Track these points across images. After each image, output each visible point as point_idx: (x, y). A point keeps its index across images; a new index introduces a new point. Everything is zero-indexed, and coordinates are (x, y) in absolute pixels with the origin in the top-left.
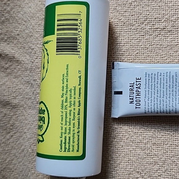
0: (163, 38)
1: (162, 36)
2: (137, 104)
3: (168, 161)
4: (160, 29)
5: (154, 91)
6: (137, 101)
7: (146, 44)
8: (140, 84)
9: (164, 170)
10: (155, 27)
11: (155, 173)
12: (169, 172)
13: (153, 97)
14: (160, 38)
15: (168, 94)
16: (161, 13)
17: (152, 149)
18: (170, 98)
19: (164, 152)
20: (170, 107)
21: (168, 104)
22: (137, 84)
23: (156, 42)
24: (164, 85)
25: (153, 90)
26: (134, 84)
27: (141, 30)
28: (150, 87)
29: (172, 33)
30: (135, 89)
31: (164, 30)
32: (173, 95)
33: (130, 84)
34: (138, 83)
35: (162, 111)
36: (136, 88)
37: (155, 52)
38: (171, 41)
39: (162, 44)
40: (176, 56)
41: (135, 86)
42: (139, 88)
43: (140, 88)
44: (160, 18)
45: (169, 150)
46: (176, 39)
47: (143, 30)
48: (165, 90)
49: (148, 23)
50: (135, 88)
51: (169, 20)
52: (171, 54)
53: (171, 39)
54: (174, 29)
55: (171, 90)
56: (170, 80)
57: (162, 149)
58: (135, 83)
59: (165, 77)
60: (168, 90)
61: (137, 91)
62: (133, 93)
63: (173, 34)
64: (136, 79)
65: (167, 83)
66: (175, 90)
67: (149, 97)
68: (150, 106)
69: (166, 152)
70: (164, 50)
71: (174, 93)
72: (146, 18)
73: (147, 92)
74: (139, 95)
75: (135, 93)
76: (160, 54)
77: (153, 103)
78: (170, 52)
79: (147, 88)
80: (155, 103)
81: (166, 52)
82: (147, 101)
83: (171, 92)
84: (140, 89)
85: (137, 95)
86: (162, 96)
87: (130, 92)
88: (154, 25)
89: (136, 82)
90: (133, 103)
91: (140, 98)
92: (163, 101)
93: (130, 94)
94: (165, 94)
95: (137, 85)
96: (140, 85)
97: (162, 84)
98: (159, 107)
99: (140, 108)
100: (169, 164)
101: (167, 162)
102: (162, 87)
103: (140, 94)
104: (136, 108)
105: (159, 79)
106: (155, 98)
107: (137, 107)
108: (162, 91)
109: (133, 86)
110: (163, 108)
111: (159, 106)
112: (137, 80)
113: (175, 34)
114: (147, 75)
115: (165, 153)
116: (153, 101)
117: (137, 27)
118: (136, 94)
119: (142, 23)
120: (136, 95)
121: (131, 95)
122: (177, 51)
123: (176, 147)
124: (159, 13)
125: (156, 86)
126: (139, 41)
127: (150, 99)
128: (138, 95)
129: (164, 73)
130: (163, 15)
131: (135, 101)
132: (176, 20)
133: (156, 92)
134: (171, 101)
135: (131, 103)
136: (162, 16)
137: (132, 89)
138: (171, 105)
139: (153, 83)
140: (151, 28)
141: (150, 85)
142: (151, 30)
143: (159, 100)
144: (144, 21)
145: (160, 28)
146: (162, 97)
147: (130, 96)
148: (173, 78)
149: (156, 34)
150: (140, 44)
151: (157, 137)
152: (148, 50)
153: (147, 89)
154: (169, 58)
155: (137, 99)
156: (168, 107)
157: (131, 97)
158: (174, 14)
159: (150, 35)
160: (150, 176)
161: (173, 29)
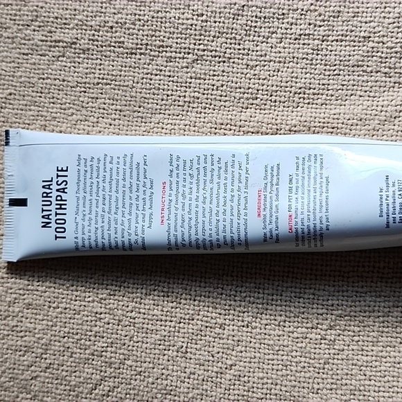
0: (69, 65)
1: (69, 60)
2: (58, 230)
3: (55, 346)
4: (65, 44)
5: (97, 198)
6: (58, 221)
7: (32, 75)
8: (65, 183)
9: (45, 366)
10: (53, 39)
11: (25, 372)
12: (54, 371)
13: (94, 213)
14: (64, 64)
15: (127, 206)
16: (69, 7)
17: (22, 317)
18: (130, 214)
19: (48, 325)
20: (130, 234)
21: (126, 229)
22: (58, 181)
23: (54, 72)
24: (117, 184)
25: (94, 195)
26: (51, 181)
27: (23, 41)
28: (88, 189)
29: (90, 56)
30: (55, 194)
31: (73, 46)
32: (138, 207)
33: (43, 181)
34: (61, 179)
35: (113, 243)
36: (58, 190)
37: (49, 96)
38: (86, 74)
39: (66, 78)
40: (94, 109)
41: (54, 187)
42: (64, 192)
43: (66, 190)
44: (66, 19)
45: (59, 320)
46: (98, 71)
47: (27, 42)
48: (120, 196)
49: (40, 27)
50: (54, 191)
51: (86, 25)
52: (84, 104)
53: (87, 69)
54: (96, 47)
55: (134, 195)
56: (131, 172)
57: (45, 317)
58: (55, 180)
59: (121, 166)
60: (127, 197)
61: (59, 198)
62: (49, 203)
63: (92, 59)
64: (58, 170)
65: (124, 180)
66: (141, 196)
67: (84, 213)
68: (87, 234)
69: (52, 326)
70: (69, 93)
71: (141, 203)
72: (36, 14)
73: (81, 202)
74: (63, 207)
75: (54, 202)
76: (59, 101)
77: (93, 225)
78: (81, 99)
79: (81, 191)
80: (99, 225)
81: (73, 98)
82: (80, 222)
83: (134, 201)
84: (66, 193)
85: (58, 207)
86: (113, 210)
87: (43, 201)
88: (52, 32)
89: (58, 176)
90: (50, 227)
91: (65, 214)
92: (116, 221)
93: (43, 205)
94: (120, 205)
95: (59, 183)
96: (66, 185)
97: (114, 182)
98: (106, 237)
99: (65, 238)
100: (56, 352)
101: (53, 347)
102: (114, 189)
103: (65, 205)
104: (56, 237)
105: (108, 170)
106: (99, 215)
107: (58, 235)
108: (114, 199)
109: (51, 187)
110: (116, 238)
111: (106, 233)
112: (60, 173)
113: (97, 59)
114: (82, 162)
115: (49, 328)
116: (93, 222)
117: (15, 34)
118: (57, 204)
119: (28, 25)
120: (56, 209)
121: (45, 208)
122: (97, 98)
123: (75, 314)
124: (65, 6)
125: (102, 188)
126: (18, 65)
127: (87, 218)
128: (61, 208)
129: (118, 158)
130: (74, 12)
131: (53, 221)
132: (100, 26)
133: (101, 199)
134: (133, 221)
135: (46, 225)
136: (71, 15)
137: (47, 194)
138: (132, 231)
139: (95, 181)
140: (46, 39)
141: (88, 184)
142: (44, 43)
143: (106, 220)
144: (32, 21)
145: (66, 42)
146: (113, 212)
147: (43, 211)
148: (138, 168)
149: (54, 54)
150: (19, 74)
151: (38, 291)
152: (34, 89)
153: (81, 194)
154: (79, 112)
155: (58, 217)
156: (126, 234)
157: (45, 213)
158: (97, 11)
159: (41, 55)
160: (14, 378)
161: (93, 47)
